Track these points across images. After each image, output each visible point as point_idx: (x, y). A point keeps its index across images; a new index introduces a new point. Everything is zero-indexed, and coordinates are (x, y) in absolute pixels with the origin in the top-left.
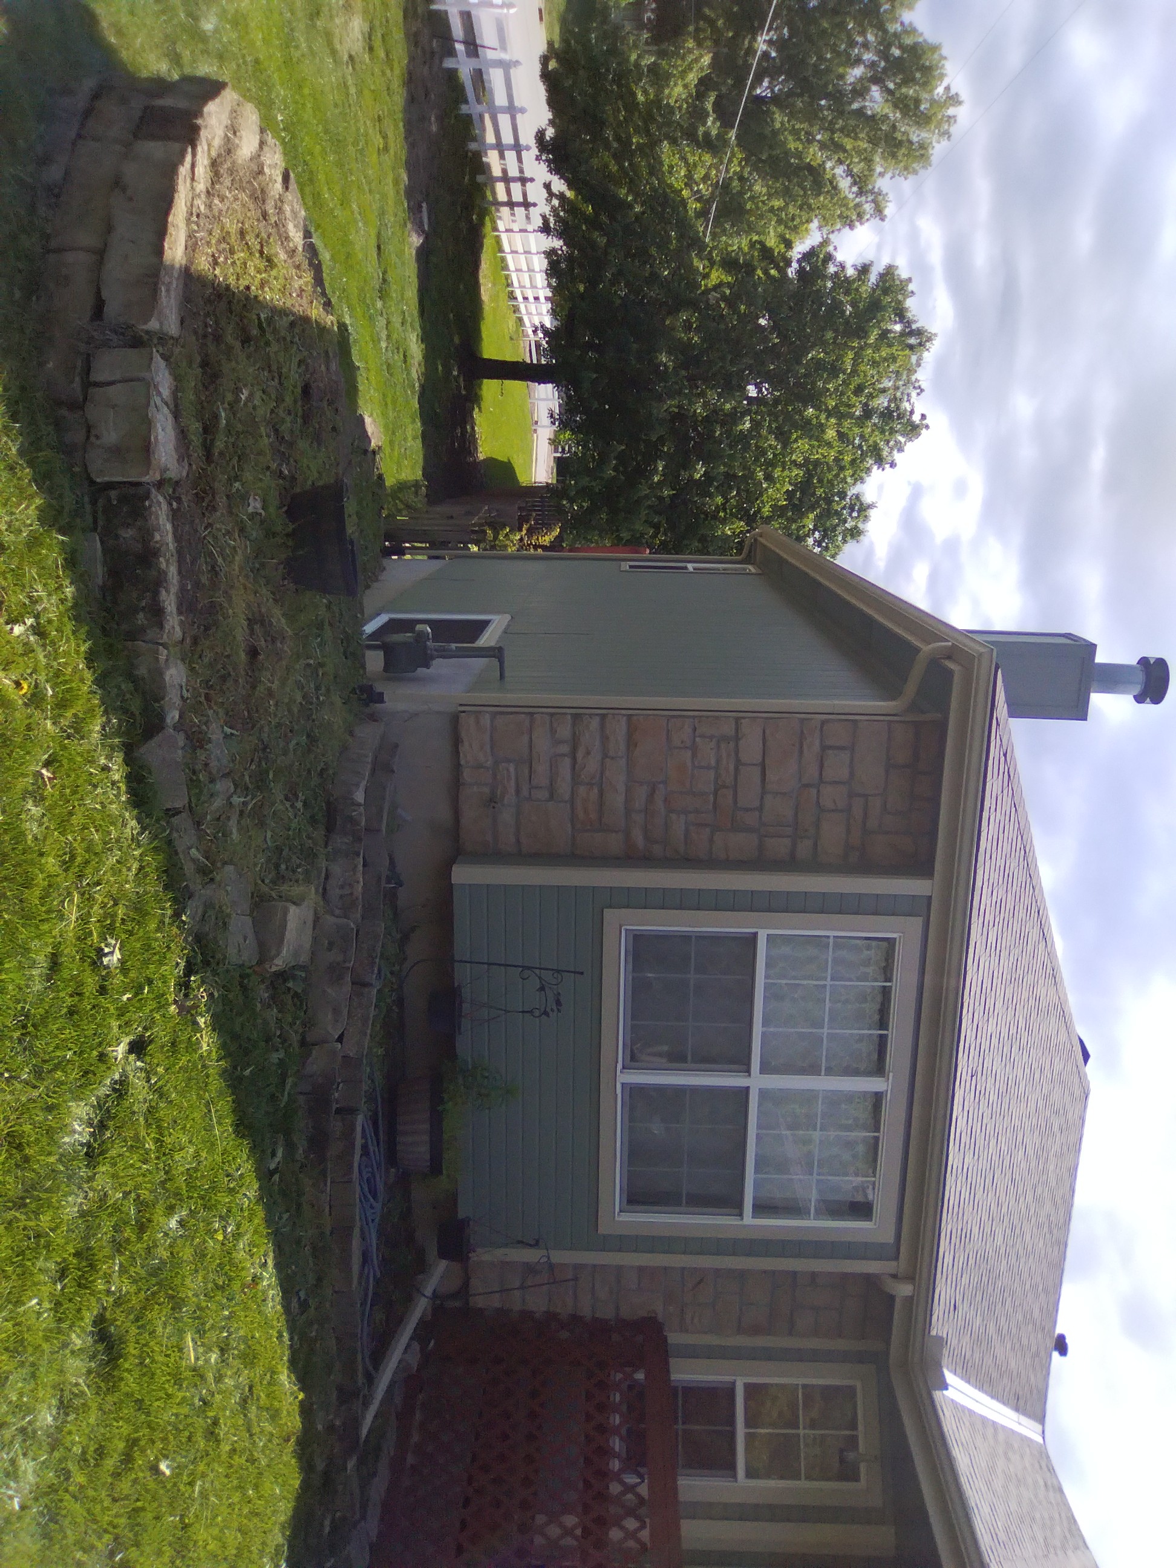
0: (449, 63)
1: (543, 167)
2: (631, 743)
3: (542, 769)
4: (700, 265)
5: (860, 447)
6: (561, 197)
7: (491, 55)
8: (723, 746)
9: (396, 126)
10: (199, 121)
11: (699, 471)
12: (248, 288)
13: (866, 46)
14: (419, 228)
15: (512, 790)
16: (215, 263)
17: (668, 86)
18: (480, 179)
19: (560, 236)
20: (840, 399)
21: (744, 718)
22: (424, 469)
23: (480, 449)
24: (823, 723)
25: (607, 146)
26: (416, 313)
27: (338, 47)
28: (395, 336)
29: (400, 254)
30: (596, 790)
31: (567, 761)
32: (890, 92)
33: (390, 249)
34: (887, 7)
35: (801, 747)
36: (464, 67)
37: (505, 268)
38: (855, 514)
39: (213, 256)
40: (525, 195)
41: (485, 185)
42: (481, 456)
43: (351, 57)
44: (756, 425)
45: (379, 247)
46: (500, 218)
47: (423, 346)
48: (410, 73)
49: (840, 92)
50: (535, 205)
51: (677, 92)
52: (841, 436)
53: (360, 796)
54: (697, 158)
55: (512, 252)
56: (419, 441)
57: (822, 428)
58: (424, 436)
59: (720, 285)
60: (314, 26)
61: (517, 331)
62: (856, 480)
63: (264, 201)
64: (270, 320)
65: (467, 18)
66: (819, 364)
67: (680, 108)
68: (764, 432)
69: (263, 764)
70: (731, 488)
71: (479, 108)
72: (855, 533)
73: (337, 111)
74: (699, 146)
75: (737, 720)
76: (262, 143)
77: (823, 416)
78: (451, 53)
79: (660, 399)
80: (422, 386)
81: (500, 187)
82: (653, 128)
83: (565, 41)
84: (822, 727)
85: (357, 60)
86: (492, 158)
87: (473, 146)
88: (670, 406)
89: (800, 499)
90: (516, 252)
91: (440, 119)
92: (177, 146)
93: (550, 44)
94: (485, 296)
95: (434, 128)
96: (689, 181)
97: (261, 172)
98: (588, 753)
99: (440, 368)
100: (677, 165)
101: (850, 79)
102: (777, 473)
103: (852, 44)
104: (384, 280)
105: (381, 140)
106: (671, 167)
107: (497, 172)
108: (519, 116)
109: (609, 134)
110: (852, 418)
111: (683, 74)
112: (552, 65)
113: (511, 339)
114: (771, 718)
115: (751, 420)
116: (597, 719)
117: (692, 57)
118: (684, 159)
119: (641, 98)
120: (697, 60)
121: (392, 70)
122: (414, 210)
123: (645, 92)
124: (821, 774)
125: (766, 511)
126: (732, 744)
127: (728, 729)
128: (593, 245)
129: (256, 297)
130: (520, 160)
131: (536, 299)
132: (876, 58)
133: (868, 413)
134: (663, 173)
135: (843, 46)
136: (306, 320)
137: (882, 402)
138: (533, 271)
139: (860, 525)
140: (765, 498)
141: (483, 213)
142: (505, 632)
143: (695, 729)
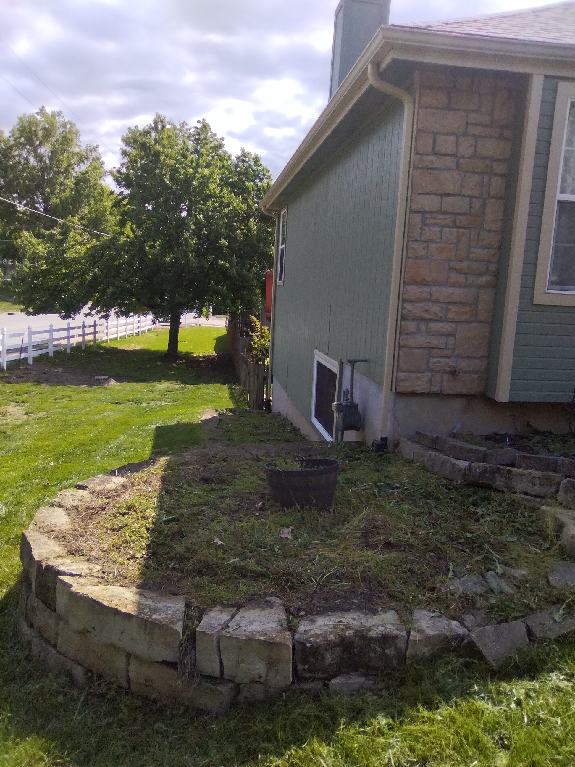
0: (30, 361)
1: (77, 316)
2: (423, 283)
3: (435, 341)
4: (123, 239)
5: (213, 157)
6: (91, 309)
7: (26, 341)
8: (428, 222)
9: (59, 390)
10: (44, 564)
11: (224, 242)
12: (148, 529)
13: (20, 155)
14: (107, 381)
15: (447, 360)
16: (133, 557)
17: (38, 253)
18: (83, 348)
19: (109, 310)
20: (189, 166)
21: (410, 207)
22: (222, 384)
23: (211, 354)
24: (417, 153)
25: (67, 284)
26: (148, 384)
27: (20, 422)
28: (159, 396)
29: (120, 391)
30: (451, 307)
31: (432, 325)
32: (41, 143)
33: (117, 397)
34: (2, 144)
35: (432, 169)
36: (31, 354)
37: (124, 337)
38: (247, 159)
39: (128, 559)
40: (90, 326)
41: (86, 345)
42: (214, 353)
43: (26, 414)
44: (202, 211)
45: (116, 403)
46: (101, 339)
47: (163, 381)
48: (35, 381)
49: (41, 169)
50: (95, 321)
51: (41, 249)
52: (208, 166)
53: (463, 464)
54: (72, 239)
55: (117, 333)
56: (210, 386)
57: (203, 177)
58: (206, 383)
59: (132, 229)
60: (10, 436)
61: (153, 332)
62: (230, 159)
63: (94, 508)
64: (168, 513)
65: (9, 352)
66: (172, 178)
67: (48, 247)
68: (205, 207)
69: (461, 541)
70: (232, 226)
71: (51, 347)
72: (257, 159)
73: (51, 425)
74: (65, 239)
75: (412, 212)
76: (60, 506)
77: (197, 175)
78: (26, 359)
79: (188, 261)
80: (183, 382)
81: (88, 338)
82: (58, 261)
83: (20, 303)
84: (419, 154)
85: (27, 410)
86: (74, 341)
87: (68, 351)
88: (192, 256)
89: (239, 189)
90: (117, 331)
91: (56, 367)
92: (59, 586)
93: (22, 311)
94: (138, 347)
95: (60, 370)
96: (82, 244)
97: (76, 508)
98: (427, 311)
99: (173, 373)
100: (75, 250)
101: (35, 163)
102: (226, 201)
103: (19, 162)
104: (132, 401)
105: (65, 399)
106: (76, 252)
107: (80, 339)
108: (54, 328)
109: (61, 283)
110: (199, 160)
111: (33, 245)
112: (30, 310)
113: (157, 335)
114: (412, 189)
115: (199, 214)
116: (405, 304)
117: (25, 241)
118: (72, 246)
119: (44, 267)
120: (27, 238)
121: (33, 391)
122: (98, 383)
123: (42, 265)
124: (451, 155)
125: (245, 207)
126: (428, 216)
127: (417, 218)
128: (113, 294)
129: (153, 523)
130: (74, 328)
131: (139, 322)
132: (26, 150)
133: (197, 152)
134: (79, 257)
135: (21, 167)
136: (164, 480)
137: (191, 144)
138: (126, 323)
139: (253, 156)
140: (238, 208)
141: (99, 347)
142: (327, 354)
143: (416, 241)
